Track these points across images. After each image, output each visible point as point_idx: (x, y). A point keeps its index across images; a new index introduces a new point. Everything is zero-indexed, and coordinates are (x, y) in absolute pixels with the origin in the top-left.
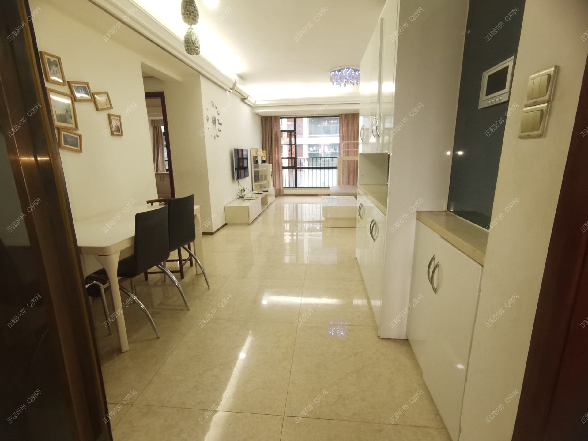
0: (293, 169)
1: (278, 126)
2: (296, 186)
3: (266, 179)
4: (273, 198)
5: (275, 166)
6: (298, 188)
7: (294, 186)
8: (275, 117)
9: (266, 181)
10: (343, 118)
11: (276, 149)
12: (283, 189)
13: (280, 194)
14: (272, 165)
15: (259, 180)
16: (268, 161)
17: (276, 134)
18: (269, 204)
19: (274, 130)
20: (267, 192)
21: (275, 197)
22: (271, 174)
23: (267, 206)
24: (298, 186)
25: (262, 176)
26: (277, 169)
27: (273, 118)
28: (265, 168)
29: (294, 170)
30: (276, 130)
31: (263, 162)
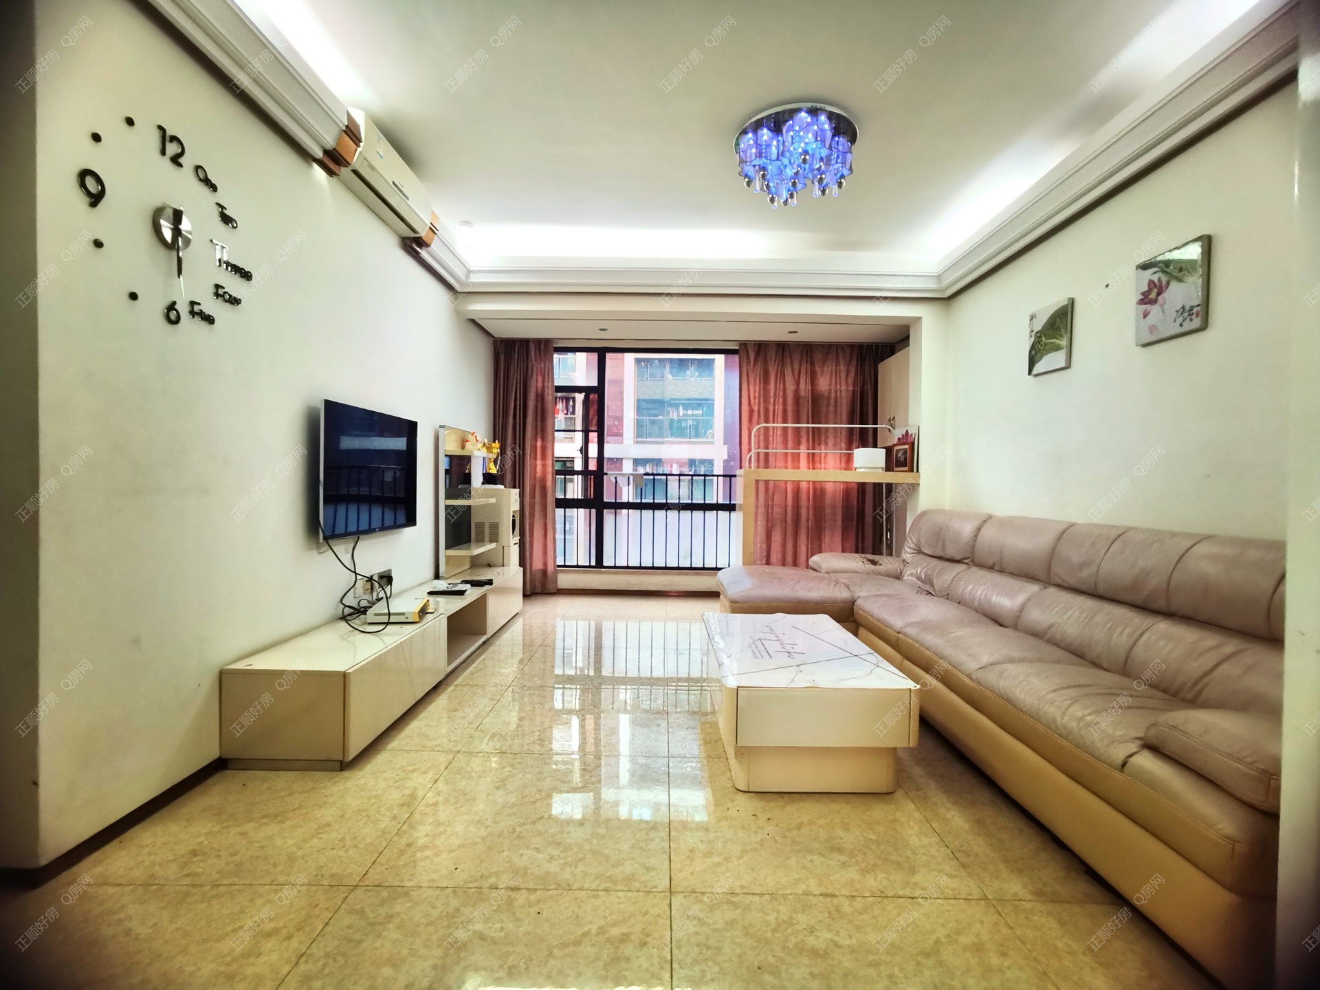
0: (590, 508)
1: (548, 372)
2: (599, 563)
3: (494, 538)
4: (517, 601)
5: (533, 496)
6: (603, 570)
7: (593, 563)
8: (538, 342)
9: (493, 545)
10: (752, 355)
11: (539, 444)
12: (556, 573)
13: (544, 585)
14: (522, 495)
15: (468, 540)
16: (508, 477)
17: (541, 398)
18: (490, 632)
19: (535, 383)
20: (487, 587)
21: (525, 596)
22: (514, 522)
23: (484, 638)
24: (605, 564)
25: (480, 525)
26: (538, 508)
27: (532, 346)
28: (493, 500)
29: (594, 511)
30: (540, 384)
31: (489, 479)
